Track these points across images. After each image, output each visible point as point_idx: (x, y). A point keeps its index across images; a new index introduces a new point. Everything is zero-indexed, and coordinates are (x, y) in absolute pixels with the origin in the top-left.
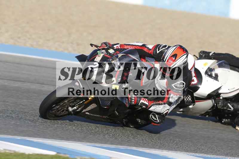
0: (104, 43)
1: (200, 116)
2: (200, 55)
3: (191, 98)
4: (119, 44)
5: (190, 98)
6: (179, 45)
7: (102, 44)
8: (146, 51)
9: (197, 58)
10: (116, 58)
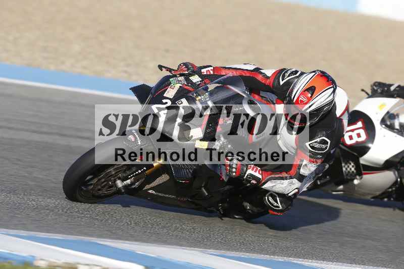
0: (184, 64)
1: (372, 200)
2: (374, 89)
3: (355, 167)
4: (211, 66)
5: (353, 166)
6: (320, 71)
7: (180, 65)
8: (261, 81)
9: (368, 94)
10: (205, 92)
